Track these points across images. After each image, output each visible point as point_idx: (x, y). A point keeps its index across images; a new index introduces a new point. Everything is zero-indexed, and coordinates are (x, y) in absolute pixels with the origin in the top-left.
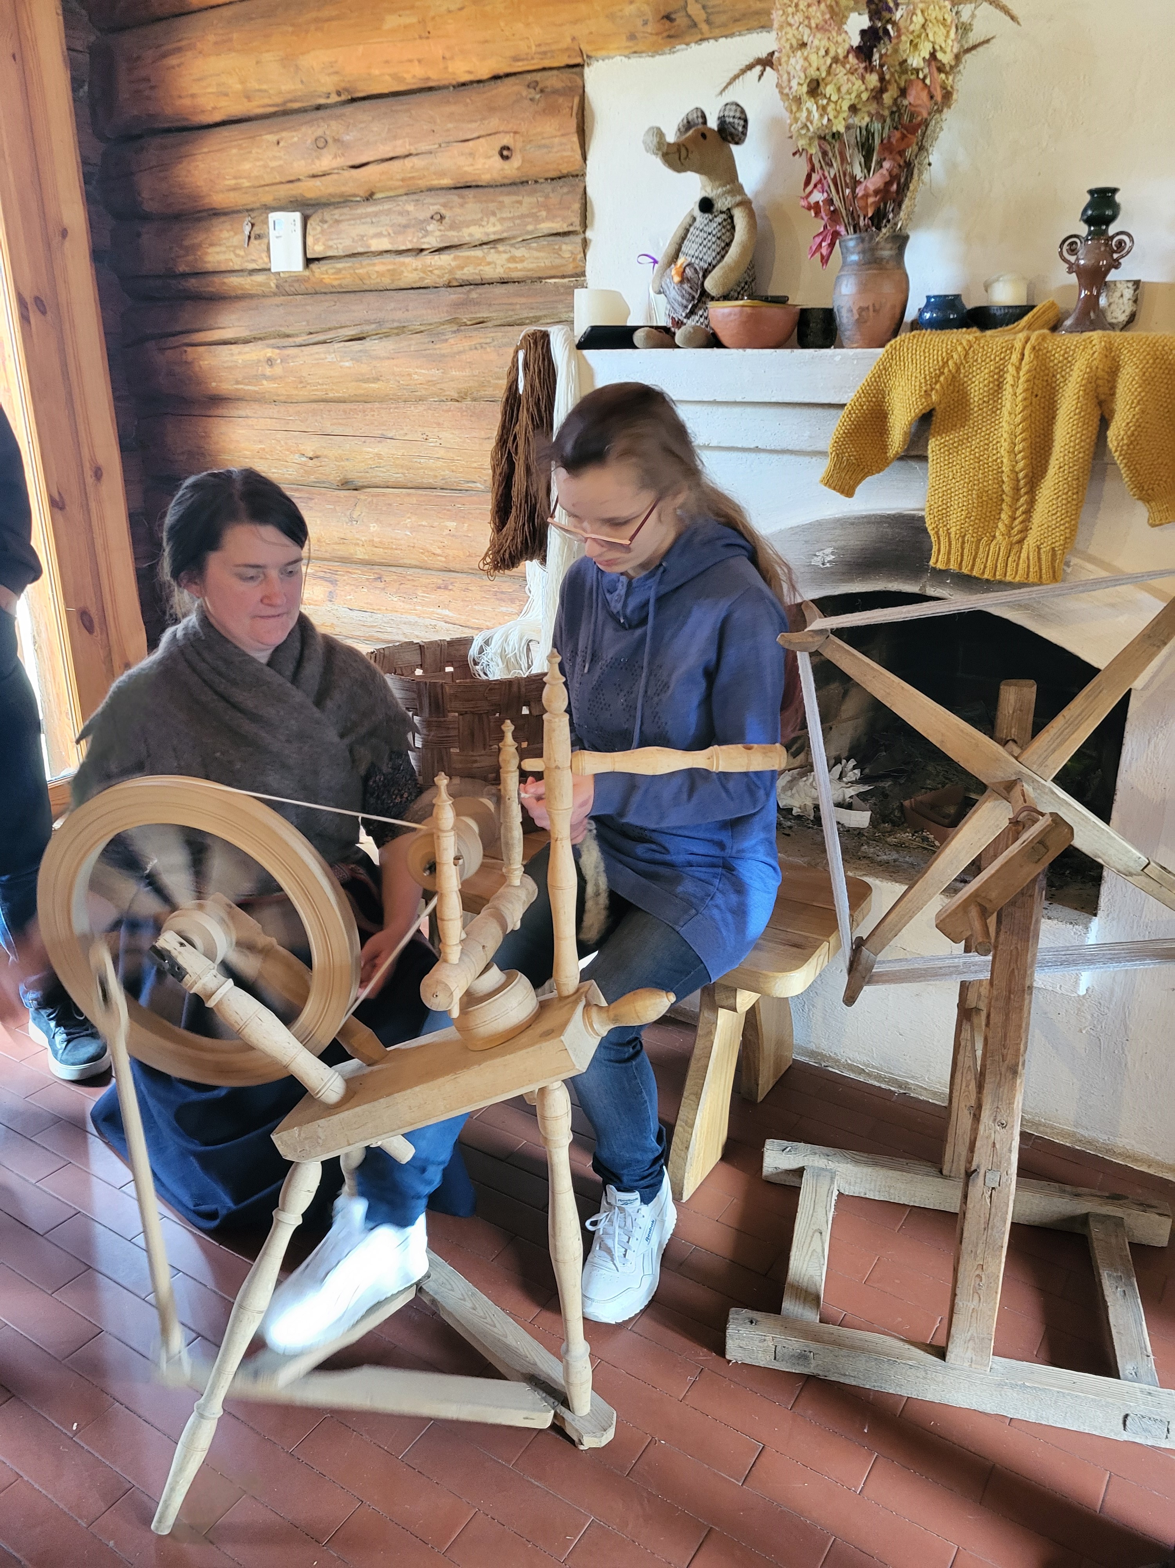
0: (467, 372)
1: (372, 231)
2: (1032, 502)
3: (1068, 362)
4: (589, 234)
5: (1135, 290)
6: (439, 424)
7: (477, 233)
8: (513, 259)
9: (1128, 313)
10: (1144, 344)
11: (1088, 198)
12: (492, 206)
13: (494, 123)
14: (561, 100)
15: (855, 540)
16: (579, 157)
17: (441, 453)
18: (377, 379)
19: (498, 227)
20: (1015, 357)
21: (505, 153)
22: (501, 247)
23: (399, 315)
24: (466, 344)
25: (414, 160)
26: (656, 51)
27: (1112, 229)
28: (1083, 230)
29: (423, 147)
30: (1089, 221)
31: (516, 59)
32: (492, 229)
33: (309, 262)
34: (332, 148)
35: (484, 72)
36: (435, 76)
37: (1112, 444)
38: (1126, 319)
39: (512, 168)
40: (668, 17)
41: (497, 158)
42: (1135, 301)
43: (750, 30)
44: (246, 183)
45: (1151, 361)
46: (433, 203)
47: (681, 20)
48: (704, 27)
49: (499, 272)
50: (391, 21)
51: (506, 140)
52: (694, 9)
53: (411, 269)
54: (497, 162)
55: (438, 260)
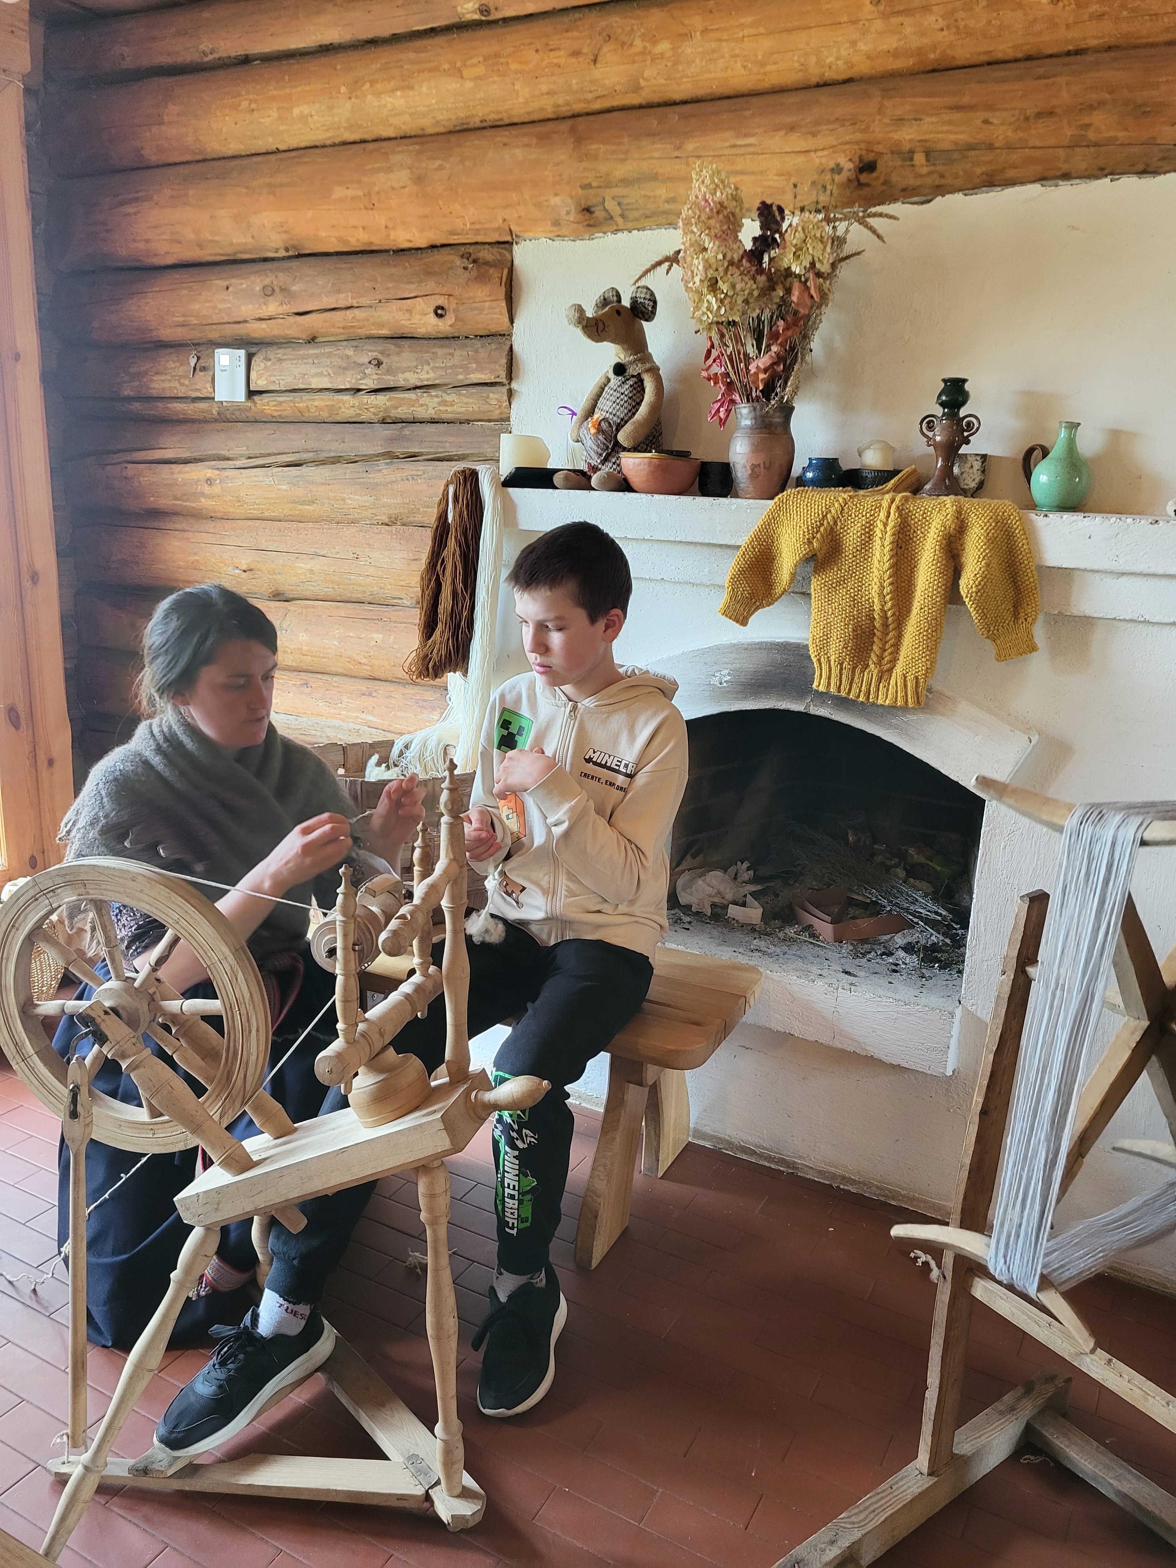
0: (399, 500)
1: (314, 370)
2: (899, 637)
3: (926, 520)
4: (514, 385)
5: (983, 463)
6: (369, 545)
7: (413, 379)
8: (444, 403)
9: (977, 481)
10: (988, 509)
11: (943, 385)
12: (426, 356)
13: (430, 285)
14: (491, 271)
15: (750, 664)
16: (506, 320)
17: (371, 571)
18: (312, 502)
19: (432, 375)
20: (882, 515)
21: (440, 312)
22: (433, 392)
23: (335, 446)
24: (399, 475)
25: (356, 312)
26: (577, 237)
27: (963, 412)
28: (939, 411)
29: (364, 301)
30: (943, 404)
31: (453, 233)
32: (426, 376)
33: (251, 394)
34: (279, 296)
35: (421, 241)
36: (378, 241)
37: (963, 591)
38: (976, 486)
39: (444, 326)
40: (588, 210)
41: (432, 315)
42: (983, 472)
43: (659, 226)
44: (194, 321)
45: (993, 524)
46: (372, 350)
47: (599, 213)
48: (620, 220)
49: (430, 413)
50: (339, 192)
51: (441, 301)
52: (611, 205)
53: (348, 406)
54: (432, 319)
55: (373, 399)
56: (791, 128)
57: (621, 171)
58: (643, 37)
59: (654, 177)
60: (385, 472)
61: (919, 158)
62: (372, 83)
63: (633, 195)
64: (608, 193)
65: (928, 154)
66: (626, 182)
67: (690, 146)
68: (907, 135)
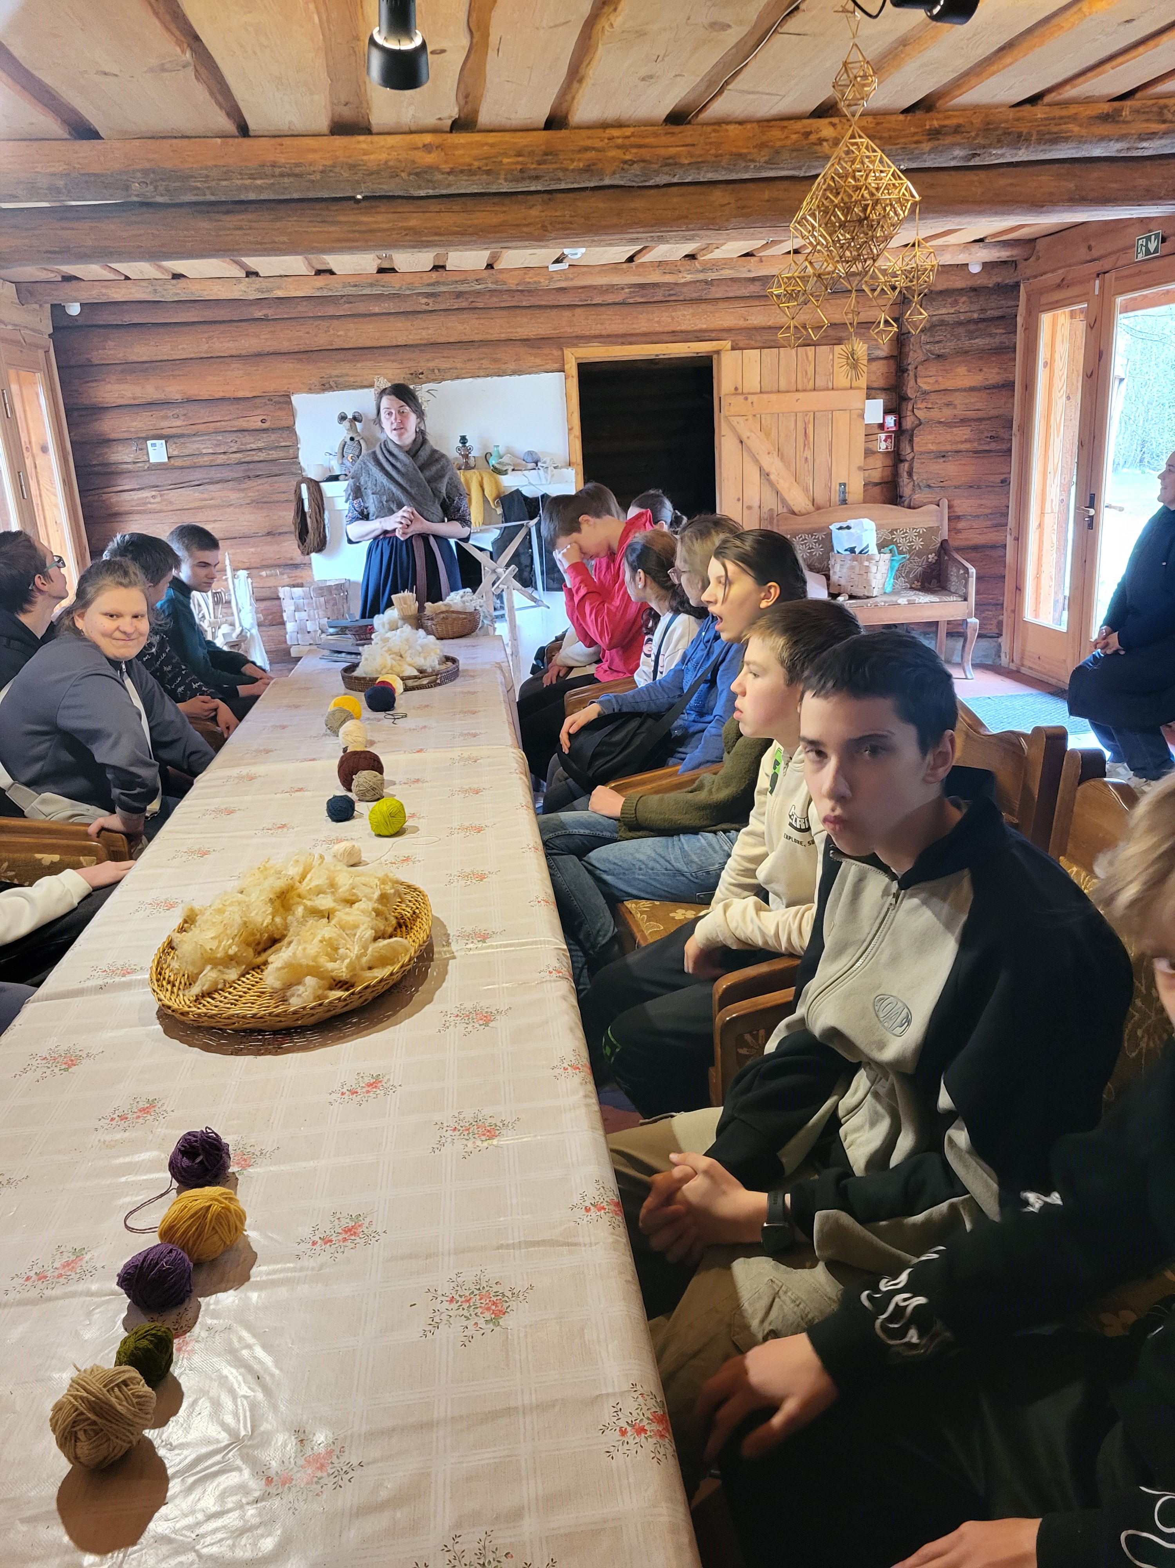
0: (257, 493)
1: (203, 446)
4: (298, 446)
7: (254, 446)
8: (269, 454)
11: (459, 438)
12: (259, 437)
13: (258, 412)
14: (282, 405)
16: (291, 422)
17: (245, 523)
18: (211, 499)
19: (262, 444)
21: (263, 421)
22: (262, 451)
23: (219, 475)
24: (256, 484)
25: (222, 422)
26: (318, 393)
27: (467, 445)
29: (226, 418)
30: (462, 443)
31: (263, 392)
32: (260, 444)
33: (169, 458)
34: (182, 418)
35: (249, 395)
36: (227, 395)
37: (487, 495)
38: (474, 465)
39: (265, 426)
40: (323, 385)
43: (350, 389)
44: (133, 430)
46: (233, 436)
47: (327, 386)
48: (336, 388)
49: (261, 459)
50: (210, 378)
51: (264, 417)
52: (332, 384)
53: (221, 459)
54: (260, 423)
55: (235, 455)
56: (393, 361)
57: (335, 373)
58: (333, 329)
59: (347, 375)
60: (249, 484)
61: (436, 371)
62: (219, 338)
63: (341, 380)
64: (331, 380)
65: (439, 370)
66: (337, 376)
67: (359, 365)
68: (431, 364)
